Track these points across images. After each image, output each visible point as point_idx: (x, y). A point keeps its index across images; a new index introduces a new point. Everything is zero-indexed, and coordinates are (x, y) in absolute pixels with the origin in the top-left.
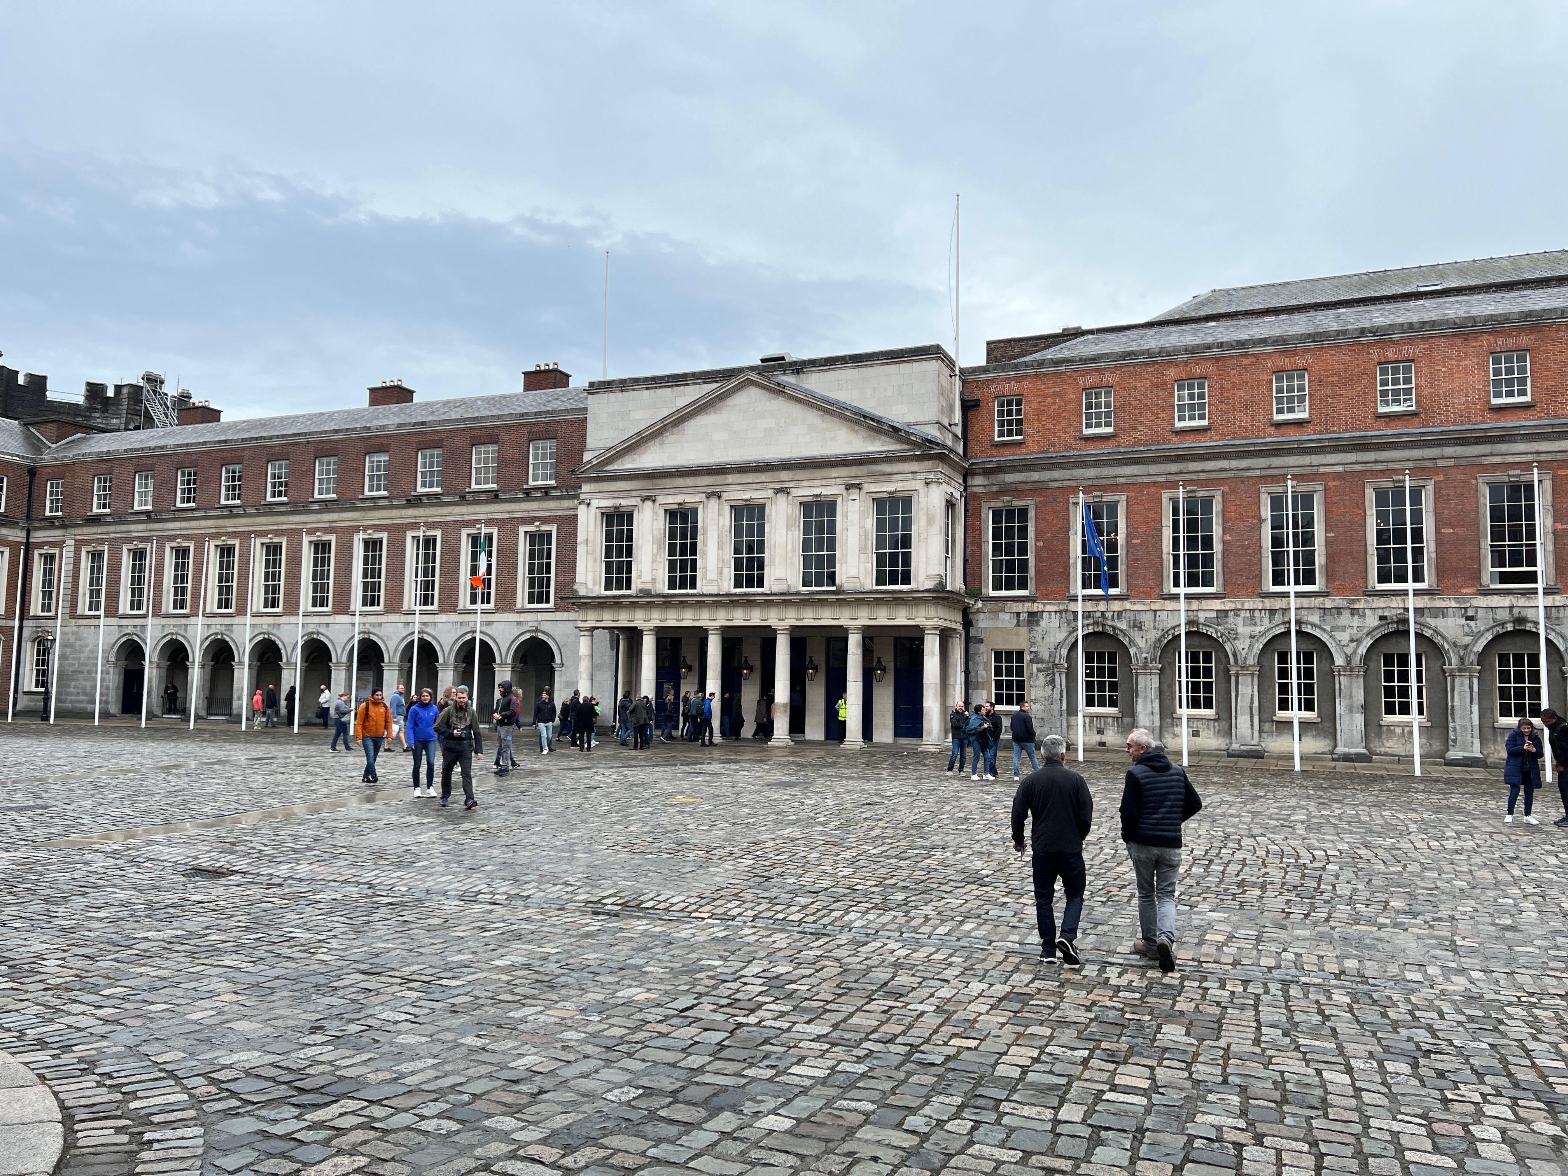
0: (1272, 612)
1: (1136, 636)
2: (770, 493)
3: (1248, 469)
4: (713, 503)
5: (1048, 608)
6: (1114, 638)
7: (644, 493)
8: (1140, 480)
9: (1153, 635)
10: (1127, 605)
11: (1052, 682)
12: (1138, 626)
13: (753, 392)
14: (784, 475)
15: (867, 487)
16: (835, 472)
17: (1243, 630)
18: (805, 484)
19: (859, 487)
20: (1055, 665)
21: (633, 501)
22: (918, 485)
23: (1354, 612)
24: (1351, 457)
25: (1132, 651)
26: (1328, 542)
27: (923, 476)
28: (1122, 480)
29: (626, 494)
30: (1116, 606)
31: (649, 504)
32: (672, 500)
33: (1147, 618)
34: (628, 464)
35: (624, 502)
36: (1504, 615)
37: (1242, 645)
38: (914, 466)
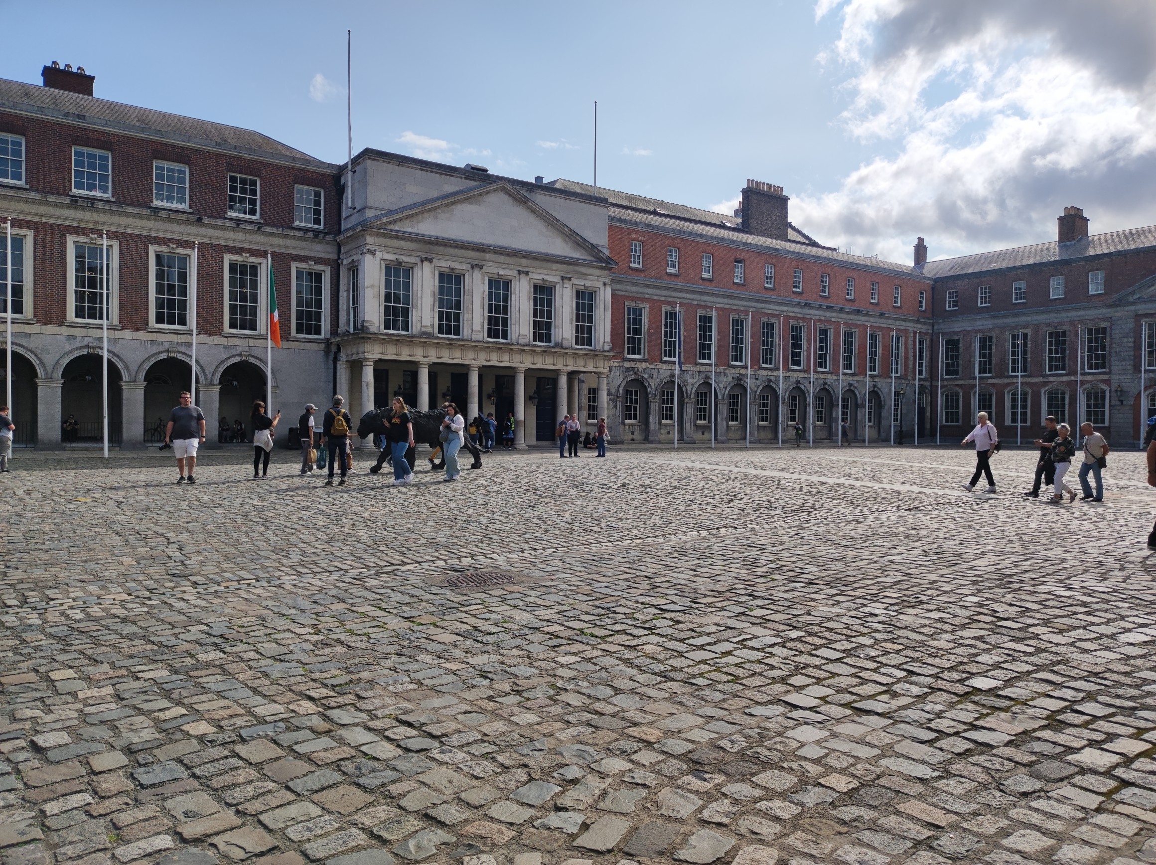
0: (699, 372)
1: (651, 381)
2: (515, 273)
3: (693, 300)
4: (477, 274)
5: (615, 364)
6: (642, 383)
7: (424, 255)
8: (652, 297)
9: (657, 381)
10: (648, 365)
11: (615, 406)
12: (651, 377)
13: (503, 196)
14: (524, 262)
15: (575, 281)
16: (556, 266)
17: (689, 380)
18: (538, 271)
19: (570, 279)
20: (618, 396)
21: (413, 260)
22: (600, 285)
23: (725, 374)
24: (726, 301)
25: (649, 390)
26: (719, 341)
27: (602, 280)
28: (647, 296)
29: (408, 253)
30: (644, 365)
31: (426, 264)
32: (444, 264)
33: (655, 372)
34: (408, 227)
35: (404, 259)
36: (765, 378)
37: (689, 388)
38: (597, 272)
